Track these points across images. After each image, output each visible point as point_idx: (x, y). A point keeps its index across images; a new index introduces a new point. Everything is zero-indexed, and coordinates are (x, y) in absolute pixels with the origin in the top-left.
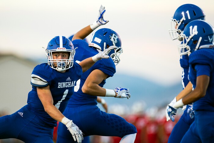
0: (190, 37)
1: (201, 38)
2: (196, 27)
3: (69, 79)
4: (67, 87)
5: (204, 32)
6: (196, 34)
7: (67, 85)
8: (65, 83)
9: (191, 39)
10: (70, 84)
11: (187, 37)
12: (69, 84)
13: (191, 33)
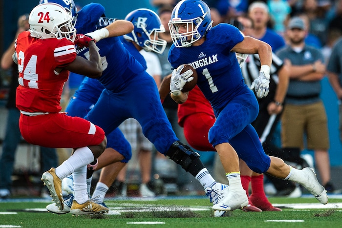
3: (202, 54)
4: (202, 66)
7: (202, 63)
8: (197, 61)
10: (206, 61)
12: (204, 62)
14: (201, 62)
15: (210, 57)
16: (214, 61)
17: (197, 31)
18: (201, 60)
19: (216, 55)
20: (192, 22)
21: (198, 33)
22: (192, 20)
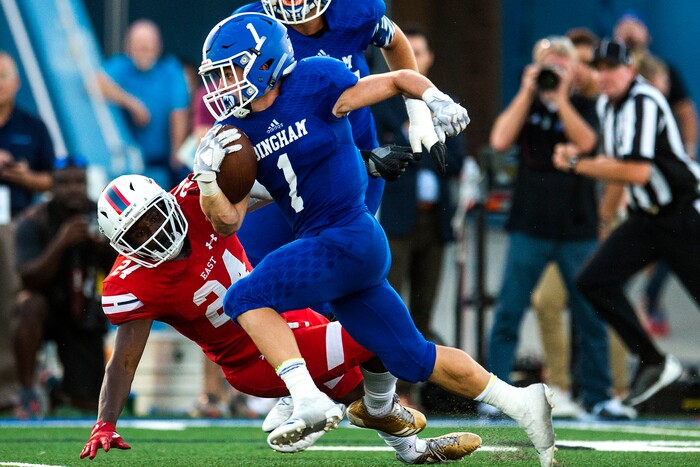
14: (274, 141)
15: (290, 128)
16: (300, 135)
18: (274, 137)
19: (304, 121)
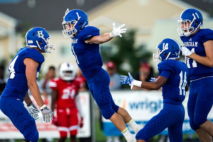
0: (163, 51)
1: (170, 53)
2: (167, 44)
5: (173, 49)
6: (167, 49)
9: (163, 52)
11: (161, 50)
13: (163, 49)
17: (74, 28)
20: (70, 23)
21: (75, 29)
22: (70, 21)
